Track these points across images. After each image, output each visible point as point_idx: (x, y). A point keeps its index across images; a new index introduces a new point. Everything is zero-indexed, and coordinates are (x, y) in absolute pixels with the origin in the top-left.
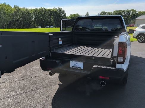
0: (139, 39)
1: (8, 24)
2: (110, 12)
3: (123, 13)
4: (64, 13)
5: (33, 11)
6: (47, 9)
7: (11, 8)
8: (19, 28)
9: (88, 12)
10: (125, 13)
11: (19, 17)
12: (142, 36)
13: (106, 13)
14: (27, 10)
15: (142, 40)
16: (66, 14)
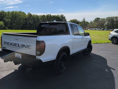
0: (113, 41)
1: (22, 26)
2: (103, 18)
3: (115, 19)
4: (65, 19)
5: (41, 16)
6: (52, 15)
7: (26, 14)
8: (30, 30)
9: (84, 18)
10: (116, 19)
11: (30, 21)
12: (115, 39)
13: (100, 19)
14: (37, 16)
15: (115, 42)
16: (66, 19)
